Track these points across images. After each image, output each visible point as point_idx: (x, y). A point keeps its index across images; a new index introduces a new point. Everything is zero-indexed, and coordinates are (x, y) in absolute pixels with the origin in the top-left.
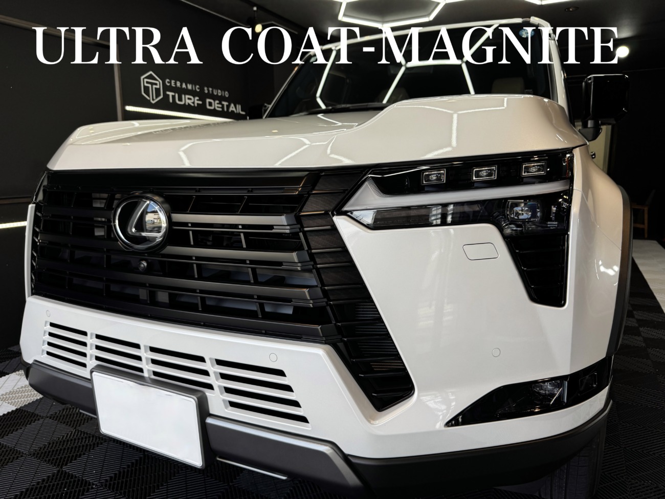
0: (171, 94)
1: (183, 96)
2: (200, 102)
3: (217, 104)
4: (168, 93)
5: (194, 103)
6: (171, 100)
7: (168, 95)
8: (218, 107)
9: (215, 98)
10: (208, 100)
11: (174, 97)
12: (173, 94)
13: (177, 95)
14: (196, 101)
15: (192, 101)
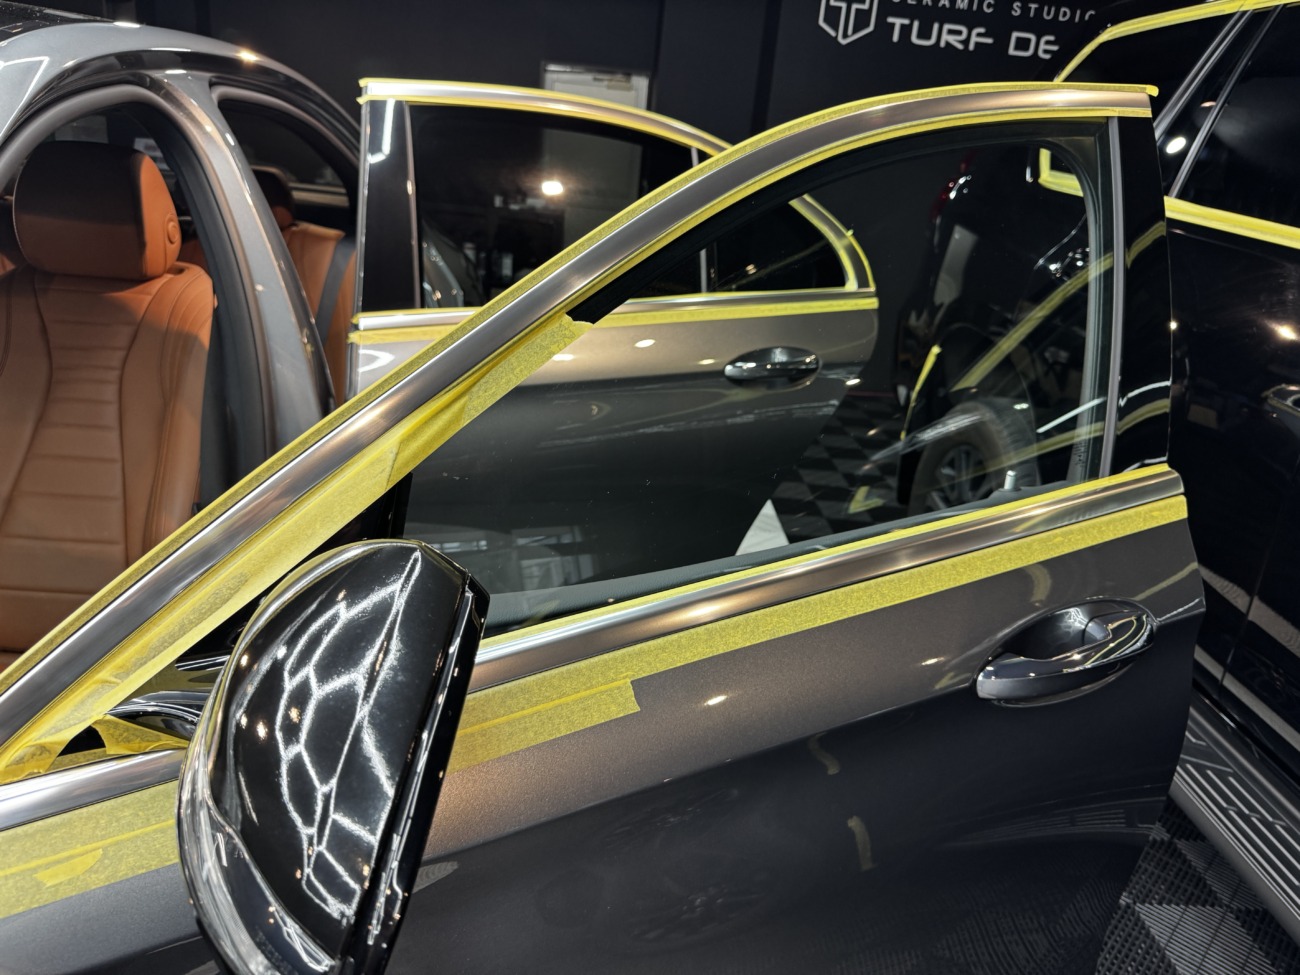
0: (898, 22)
1: (936, 26)
2: (989, 41)
3: (1048, 43)
4: (891, 20)
5: (966, 42)
6: (896, 38)
7: (892, 25)
8: (1046, 52)
9: (1040, 28)
10: (1015, 35)
11: (906, 31)
12: (906, 22)
13: (916, 24)
14: (977, 37)
15: (964, 37)
